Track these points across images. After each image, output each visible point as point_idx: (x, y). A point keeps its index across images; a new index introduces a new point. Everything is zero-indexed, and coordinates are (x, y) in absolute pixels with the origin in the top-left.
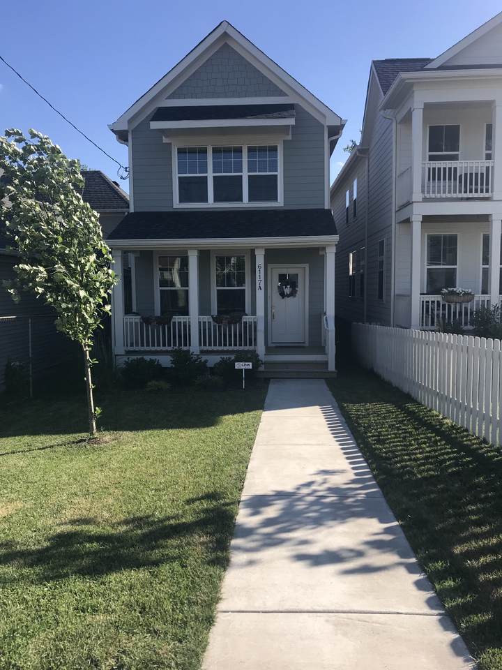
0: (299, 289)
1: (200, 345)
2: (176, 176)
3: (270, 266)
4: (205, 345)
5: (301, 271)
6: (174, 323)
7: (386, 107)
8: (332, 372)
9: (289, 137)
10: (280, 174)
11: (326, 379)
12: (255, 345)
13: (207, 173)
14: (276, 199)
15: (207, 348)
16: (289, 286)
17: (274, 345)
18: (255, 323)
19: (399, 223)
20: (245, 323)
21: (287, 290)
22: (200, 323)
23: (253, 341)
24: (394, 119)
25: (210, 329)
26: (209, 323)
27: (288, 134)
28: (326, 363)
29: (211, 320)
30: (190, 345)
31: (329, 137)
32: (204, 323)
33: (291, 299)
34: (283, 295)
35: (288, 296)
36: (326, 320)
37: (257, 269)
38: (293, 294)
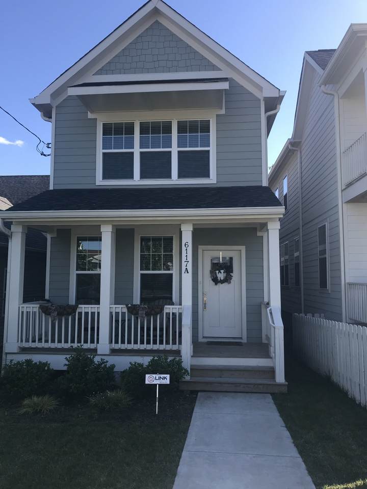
0: (235, 274)
1: (111, 342)
2: (100, 151)
3: (201, 248)
4: (117, 342)
5: (237, 254)
6: (80, 314)
7: (326, 83)
8: (280, 385)
9: (223, 112)
10: (212, 149)
11: (272, 394)
12: (180, 343)
13: (133, 148)
14: (207, 175)
15: (119, 346)
16: (222, 271)
17: (206, 340)
18: (180, 314)
19: (346, 202)
20: (168, 314)
21: (221, 275)
22: (111, 313)
23: (177, 338)
24: (335, 94)
25: (123, 321)
26: (123, 314)
27: (221, 109)
28: (271, 371)
29: (125, 310)
30: (98, 342)
31: (266, 112)
32: (117, 314)
33: (225, 285)
34: (216, 281)
35: (222, 282)
36: (271, 313)
37: (184, 248)
38: (227, 280)
